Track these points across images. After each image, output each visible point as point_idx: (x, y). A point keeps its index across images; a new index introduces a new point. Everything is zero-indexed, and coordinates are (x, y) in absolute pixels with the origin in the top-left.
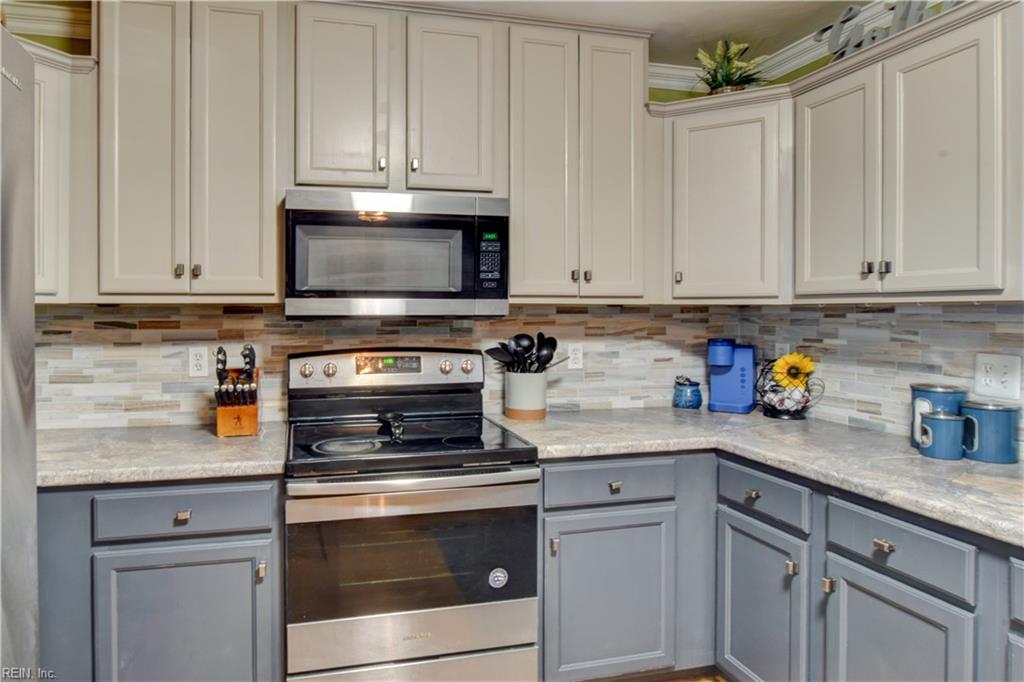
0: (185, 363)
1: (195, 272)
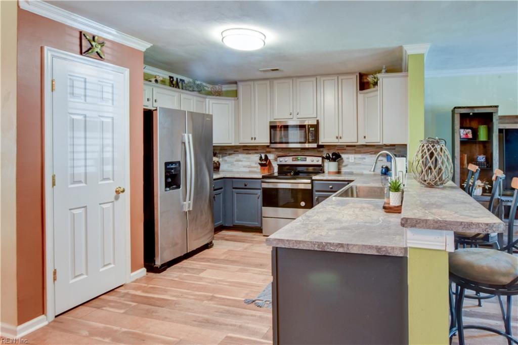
1: (255, 139)
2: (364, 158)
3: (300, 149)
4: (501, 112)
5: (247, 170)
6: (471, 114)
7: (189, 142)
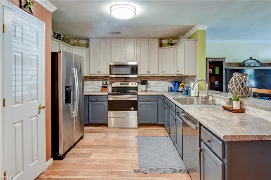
0: (100, 83)
1: (100, 72)
2: (159, 83)
3: (124, 78)
4: (227, 61)
5: (92, 90)
6: (211, 61)
7: (76, 74)
